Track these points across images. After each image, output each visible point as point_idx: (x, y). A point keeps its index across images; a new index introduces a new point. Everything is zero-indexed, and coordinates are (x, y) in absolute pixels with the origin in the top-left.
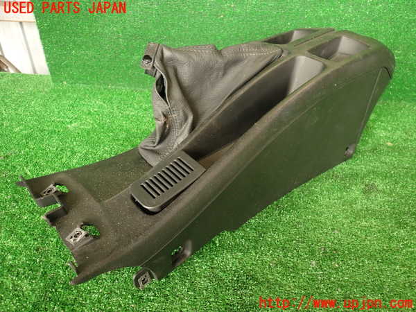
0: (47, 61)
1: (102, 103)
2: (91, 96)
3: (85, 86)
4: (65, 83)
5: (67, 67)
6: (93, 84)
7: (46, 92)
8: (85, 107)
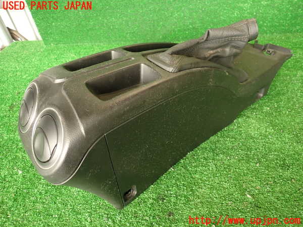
0: (39, 32)
1: (74, 55)
2: (68, 51)
3: (64, 45)
4: (52, 44)
5: (51, 34)
6: (69, 43)
7: (41, 52)
8: (64, 59)
